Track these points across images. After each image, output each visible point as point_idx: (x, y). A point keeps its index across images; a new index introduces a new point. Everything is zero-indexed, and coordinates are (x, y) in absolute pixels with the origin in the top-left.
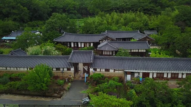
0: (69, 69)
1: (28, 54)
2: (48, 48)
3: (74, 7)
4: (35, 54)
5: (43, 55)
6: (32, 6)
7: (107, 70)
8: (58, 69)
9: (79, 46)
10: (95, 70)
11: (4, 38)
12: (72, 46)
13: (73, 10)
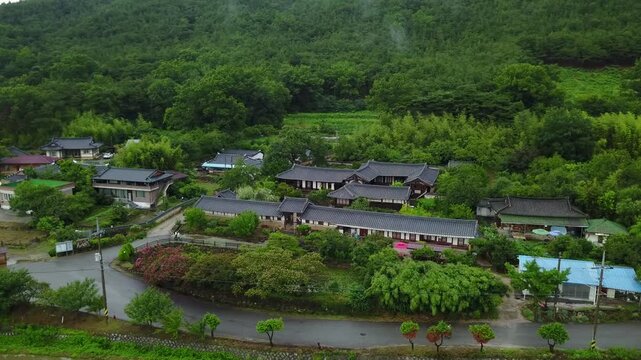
0: (279, 219)
1: (238, 197)
2: (262, 190)
3: (353, 81)
4: (247, 199)
5: (255, 200)
6: (255, 93)
7: (321, 223)
8: (268, 217)
9: (314, 187)
10: (307, 222)
11: (205, 164)
12: (304, 186)
13: (349, 88)
